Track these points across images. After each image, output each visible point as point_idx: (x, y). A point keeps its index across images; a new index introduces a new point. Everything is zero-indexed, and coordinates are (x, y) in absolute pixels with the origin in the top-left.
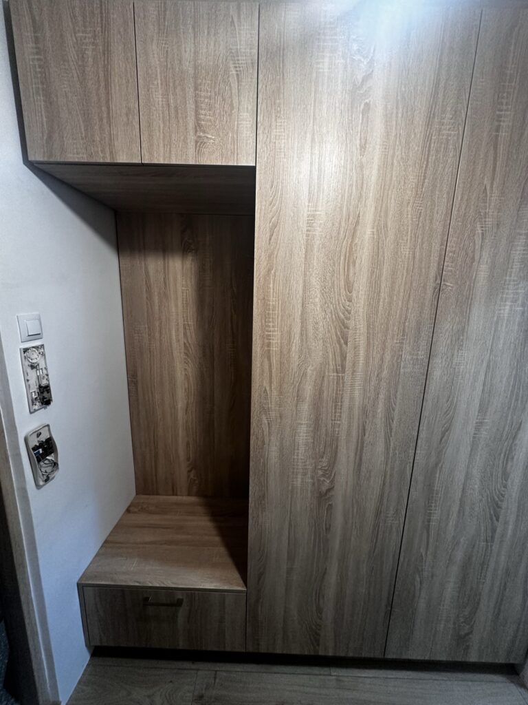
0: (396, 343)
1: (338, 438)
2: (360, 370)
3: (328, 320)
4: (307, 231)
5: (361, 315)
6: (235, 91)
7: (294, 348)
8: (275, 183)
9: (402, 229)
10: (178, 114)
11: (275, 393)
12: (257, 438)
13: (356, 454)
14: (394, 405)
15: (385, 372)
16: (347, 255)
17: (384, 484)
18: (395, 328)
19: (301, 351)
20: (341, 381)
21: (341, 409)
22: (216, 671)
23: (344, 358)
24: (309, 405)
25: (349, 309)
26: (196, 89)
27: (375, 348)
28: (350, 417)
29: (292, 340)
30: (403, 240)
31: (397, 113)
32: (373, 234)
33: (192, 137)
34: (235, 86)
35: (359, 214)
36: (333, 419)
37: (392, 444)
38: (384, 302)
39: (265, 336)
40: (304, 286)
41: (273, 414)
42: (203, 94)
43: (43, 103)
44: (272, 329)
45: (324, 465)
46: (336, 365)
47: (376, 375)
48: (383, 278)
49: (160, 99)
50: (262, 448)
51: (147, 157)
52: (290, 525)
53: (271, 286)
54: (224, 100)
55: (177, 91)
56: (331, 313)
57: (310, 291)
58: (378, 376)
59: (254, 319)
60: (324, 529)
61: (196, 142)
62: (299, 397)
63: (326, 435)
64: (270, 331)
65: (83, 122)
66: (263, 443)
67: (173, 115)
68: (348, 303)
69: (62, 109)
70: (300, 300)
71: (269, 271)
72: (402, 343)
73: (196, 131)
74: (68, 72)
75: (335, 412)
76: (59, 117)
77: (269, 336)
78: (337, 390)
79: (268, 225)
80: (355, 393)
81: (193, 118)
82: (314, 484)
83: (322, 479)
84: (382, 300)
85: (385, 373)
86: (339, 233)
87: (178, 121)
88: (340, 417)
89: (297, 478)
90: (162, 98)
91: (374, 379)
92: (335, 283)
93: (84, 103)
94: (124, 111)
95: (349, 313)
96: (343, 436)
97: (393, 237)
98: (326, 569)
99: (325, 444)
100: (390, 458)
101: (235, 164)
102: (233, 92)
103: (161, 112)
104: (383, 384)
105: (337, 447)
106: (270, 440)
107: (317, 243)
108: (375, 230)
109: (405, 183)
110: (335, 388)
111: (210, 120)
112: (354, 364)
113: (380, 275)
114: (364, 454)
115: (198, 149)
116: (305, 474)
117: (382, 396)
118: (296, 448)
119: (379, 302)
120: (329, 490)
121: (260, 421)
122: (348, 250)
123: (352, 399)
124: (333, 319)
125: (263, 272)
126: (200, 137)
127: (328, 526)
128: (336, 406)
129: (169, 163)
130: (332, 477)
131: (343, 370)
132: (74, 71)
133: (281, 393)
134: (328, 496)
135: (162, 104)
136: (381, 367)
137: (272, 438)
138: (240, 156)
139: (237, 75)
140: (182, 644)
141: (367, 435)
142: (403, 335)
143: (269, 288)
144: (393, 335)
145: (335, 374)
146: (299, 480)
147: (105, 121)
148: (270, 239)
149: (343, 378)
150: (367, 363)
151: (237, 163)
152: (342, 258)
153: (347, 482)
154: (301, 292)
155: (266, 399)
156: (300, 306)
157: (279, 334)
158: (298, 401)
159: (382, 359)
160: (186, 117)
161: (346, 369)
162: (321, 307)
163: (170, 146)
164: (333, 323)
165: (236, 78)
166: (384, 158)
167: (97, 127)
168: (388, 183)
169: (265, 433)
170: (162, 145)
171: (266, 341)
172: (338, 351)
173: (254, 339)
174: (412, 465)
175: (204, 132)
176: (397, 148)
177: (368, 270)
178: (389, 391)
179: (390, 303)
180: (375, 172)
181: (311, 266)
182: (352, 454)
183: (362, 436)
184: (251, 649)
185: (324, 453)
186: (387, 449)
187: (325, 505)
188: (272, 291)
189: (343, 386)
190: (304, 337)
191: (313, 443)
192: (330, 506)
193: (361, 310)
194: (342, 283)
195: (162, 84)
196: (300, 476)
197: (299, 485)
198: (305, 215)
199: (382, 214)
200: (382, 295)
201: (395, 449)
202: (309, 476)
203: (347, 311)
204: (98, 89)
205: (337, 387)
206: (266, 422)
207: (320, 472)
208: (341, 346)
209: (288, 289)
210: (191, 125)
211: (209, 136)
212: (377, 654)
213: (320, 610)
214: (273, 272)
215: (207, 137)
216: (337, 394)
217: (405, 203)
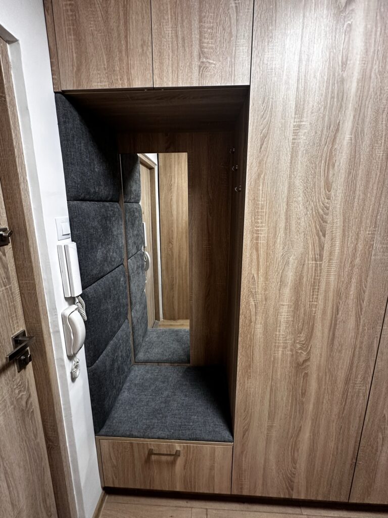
0: (369, 234)
1: (314, 316)
2: (335, 258)
3: (309, 216)
4: (293, 139)
5: (338, 211)
6: (234, 21)
7: (279, 240)
8: (266, 99)
9: (377, 134)
10: (185, 43)
11: (261, 279)
12: (245, 317)
13: (330, 331)
14: (364, 288)
15: (358, 259)
16: (328, 159)
17: (354, 356)
18: (368, 221)
19: (285, 244)
20: (319, 268)
21: (318, 292)
22: (207, 509)
23: (322, 248)
24: (290, 289)
25: (328, 205)
26: (200, 21)
27: (350, 239)
28: (326, 299)
29: (277, 234)
30: (377, 143)
31: (376, 31)
32: (351, 140)
33: (196, 63)
34: (234, 17)
35: (339, 122)
36: (311, 300)
37: (362, 321)
38: (359, 199)
39: (255, 231)
40: (289, 187)
41: (259, 297)
42: (207, 25)
43: (73, 41)
44: (260, 225)
45: (302, 339)
46: (315, 254)
47: (349, 261)
48: (359, 178)
49: (170, 32)
50: (249, 326)
51: (158, 82)
52: (271, 390)
53: (261, 188)
54: (224, 29)
55: (184, 24)
56: (312, 209)
57: (294, 191)
58: (351, 263)
59: (245, 216)
60: (300, 393)
61: (200, 67)
62: (282, 283)
63: (304, 314)
64: (259, 227)
65: (106, 55)
66: (250, 321)
67: (180, 45)
68: (327, 201)
69: (89, 45)
70: (285, 200)
71: (259, 176)
72: (374, 234)
73: (200, 58)
74: (94, 13)
75: (313, 295)
76: (86, 52)
77: (258, 230)
78: (315, 276)
79: (259, 136)
80: (331, 278)
81: (198, 46)
82: (292, 355)
83: (300, 351)
84: (357, 197)
85: (358, 261)
86: (321, 140)
87: (185, 50)
88: (317, 298)
89: (278, 351)
90: (172, 31)
91: (348, 265)
92: (316, 184)
93: (107, 39)
94: (140, 43)
95: (328, 209)
96: (319, 315)
97: (368, 142)
98: (301, 427)
99: (304, 321)
100: (360, 333)
101: (233, 85)
102: (232, 22)
103: (170, 43)
104: (356, 270)
105: (313, 324)
106: (256, 319)
107: (301, 149)
108: (353, 136)
109: (381, 93)
110: (314, 274)
111: (212, 48)
112: (331, 254)
113: (356, 175)
114: (337, 331)
115: (201, 72)
116: (285, 348)
117: (354, 280)
118: (278, 325)
119: (354, 199)
120: (305, 361)
121: (248, 303)
122: (328, 154)
123: (328, 283)
124: (313, 215)
125: (254, 176)
126: (203, 62)
127: (303, 391)
128: (314, 289)
129: (176, 86)
130: (308, 350)
131: (321, 260)
132: (99, 13)
133: (266, 279)
134: (304, 366)
135: (172, 36)
136: (354, 255)
137: (258, 318)
138: (236, 77)
139: (236, 7)
140: (179, 488)
141: (340, 313)
142: (375, 227)
143: (258, 190)
144: (366, 227)
145: (314, 262)
146: (280, 352)
147: (124, 53)
148: (261, 148)
149: (321, 265)
150: (342, 252)
151: (234, 84)
152: (323, 162)
153: (321, 354)
154: (286, 192)
155: (254, 284)
156: (285, 204)
157: (266, 229)
158: (280, 286)
159: (355, 249)
160: (191, 46)
161: (324, 258)
162: (304, 205)
163: (178, 71)
164: (313, 219)
165: (235, 10)
166: (363, 72)
167: (117, 59)
168: (365, 94)
169: (252, 313)
170: (170, 71)
171: (255, 235)
172: (317, 241)
173: (244, 234)
174: (378, 339)
175: (207, 58)
176: (375, 62)
177: (346, 171)
178: (361, 276)
179: (364, 200)
180: (354, 85)
181: (296, 170)
182: (326, 331)
183: (335, 316)
184: (235, 492)
185: (302, 329)
186: (357, 325)
187: (302, 373)
188: (261, 192)
189: (320, 273)
190: (288, 231)
191: (293, 321)
192: (306, 374)
193: (338, 206)
194: (322, 183)
195: (171, 18)
196: (281, 349)
197: (280, 357)
198: (292, 126)
199: (360, 122)
200: (357, 193)
201: (364, 326)
202: (289, 349)
203: (326, 207)
204: (118, 26)
205: (315, 273)
206: (253, 304)
207: (298, 346)
208: (320, 238)
209: (275, 190)
210: (196, 53)
211: (211, 61)
212: (343, 499)
213: (294, 461)
214: (262, 176)
215: (209, 63)
216: (315, 279)
217: (381, 111)
